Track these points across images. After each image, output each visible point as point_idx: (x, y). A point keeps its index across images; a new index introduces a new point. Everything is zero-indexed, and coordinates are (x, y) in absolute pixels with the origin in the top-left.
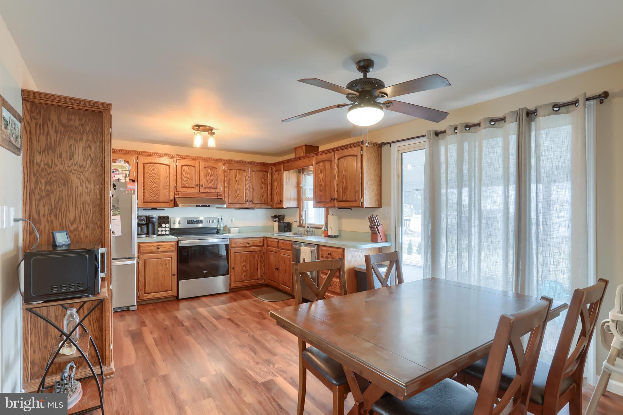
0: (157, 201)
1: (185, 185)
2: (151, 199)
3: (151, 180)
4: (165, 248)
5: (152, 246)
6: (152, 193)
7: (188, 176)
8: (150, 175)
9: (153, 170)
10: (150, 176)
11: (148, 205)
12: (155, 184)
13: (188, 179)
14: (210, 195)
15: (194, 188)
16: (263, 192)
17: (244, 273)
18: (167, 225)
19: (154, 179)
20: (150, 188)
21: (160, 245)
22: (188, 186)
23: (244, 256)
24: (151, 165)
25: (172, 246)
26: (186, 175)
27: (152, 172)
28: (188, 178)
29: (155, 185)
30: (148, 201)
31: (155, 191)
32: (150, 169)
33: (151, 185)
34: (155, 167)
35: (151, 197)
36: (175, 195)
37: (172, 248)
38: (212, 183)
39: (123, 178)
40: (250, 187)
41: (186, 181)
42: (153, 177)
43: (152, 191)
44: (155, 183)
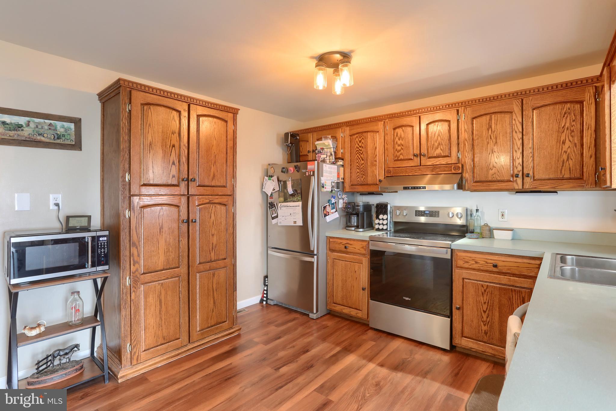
0: (364, 183)
1: (399, 157)
2: (358, 181)
3: (358, 156)
4: (355, 248)
5: (341, 243)
6: (358, 172)
7: (403, 143)
8: (357, 149)
9: (360, 142)
10: (357, 151)
11: (355, 188)
12: (363, 160)
13: (403, 147)
14: (438, 170)
15: (411, 159)
16: (565, 152)
17: (485, 325)
18: (385, 217)
19: (361, 154)
20: (357, 166)
21: (349, 244)
22: (402, 158)
23: (485, 291)
24: (357, 137)
25: (363, 247)
26: (399, 142)
27: (358, 145)
28: (402, 145)
29: (362, 162)
30: (355, 183)
31: (362, 170)
32: (357, 141)
33: (357, 163)
34: (362, 138)
35: (358, 178)
36: (386, 174)
37: (362, 250)
38: (442, 147)
39: (328, 158)
40: (525, 145)
41: (400, 151)
42: (360, 151)
43: (358, 170)
44: (362, 158)
